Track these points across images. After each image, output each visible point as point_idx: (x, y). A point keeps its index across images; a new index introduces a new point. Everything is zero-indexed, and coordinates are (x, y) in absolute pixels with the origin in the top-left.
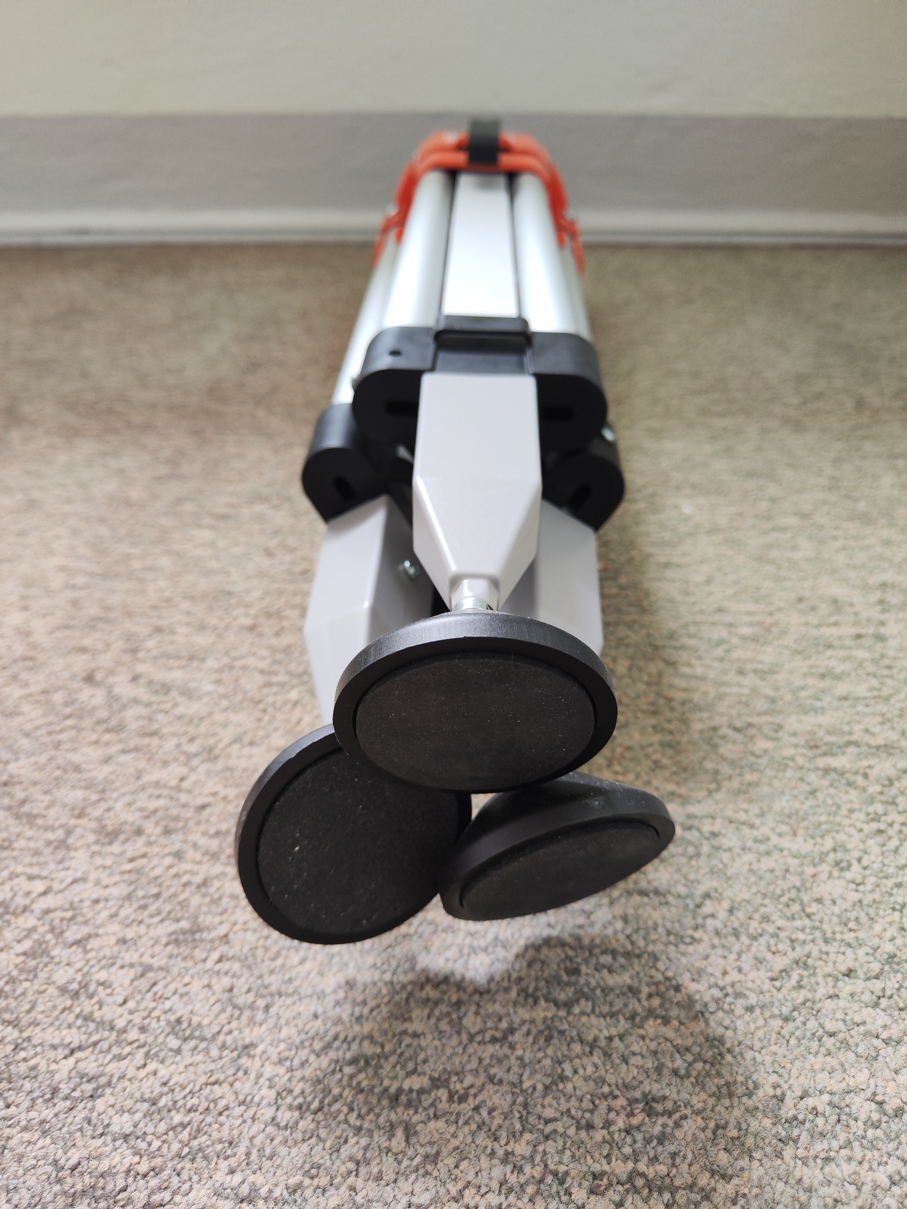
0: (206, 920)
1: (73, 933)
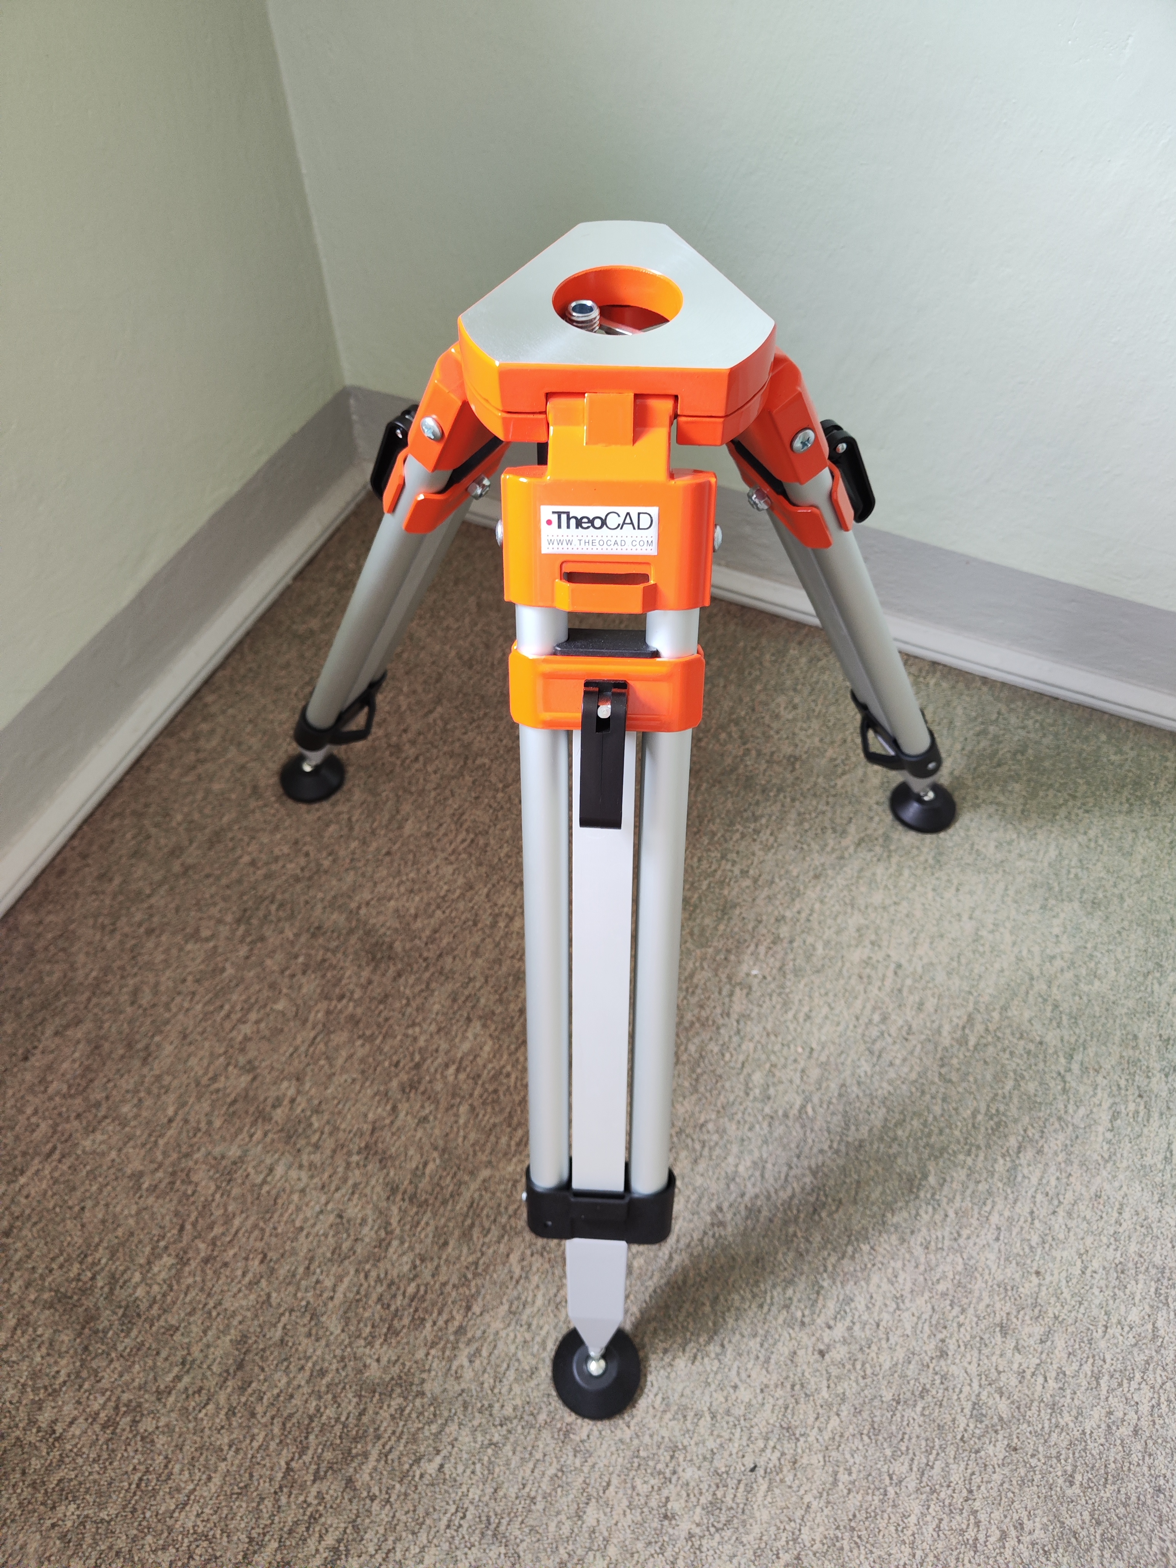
0: (998, 1320)
1: (994, 1375)
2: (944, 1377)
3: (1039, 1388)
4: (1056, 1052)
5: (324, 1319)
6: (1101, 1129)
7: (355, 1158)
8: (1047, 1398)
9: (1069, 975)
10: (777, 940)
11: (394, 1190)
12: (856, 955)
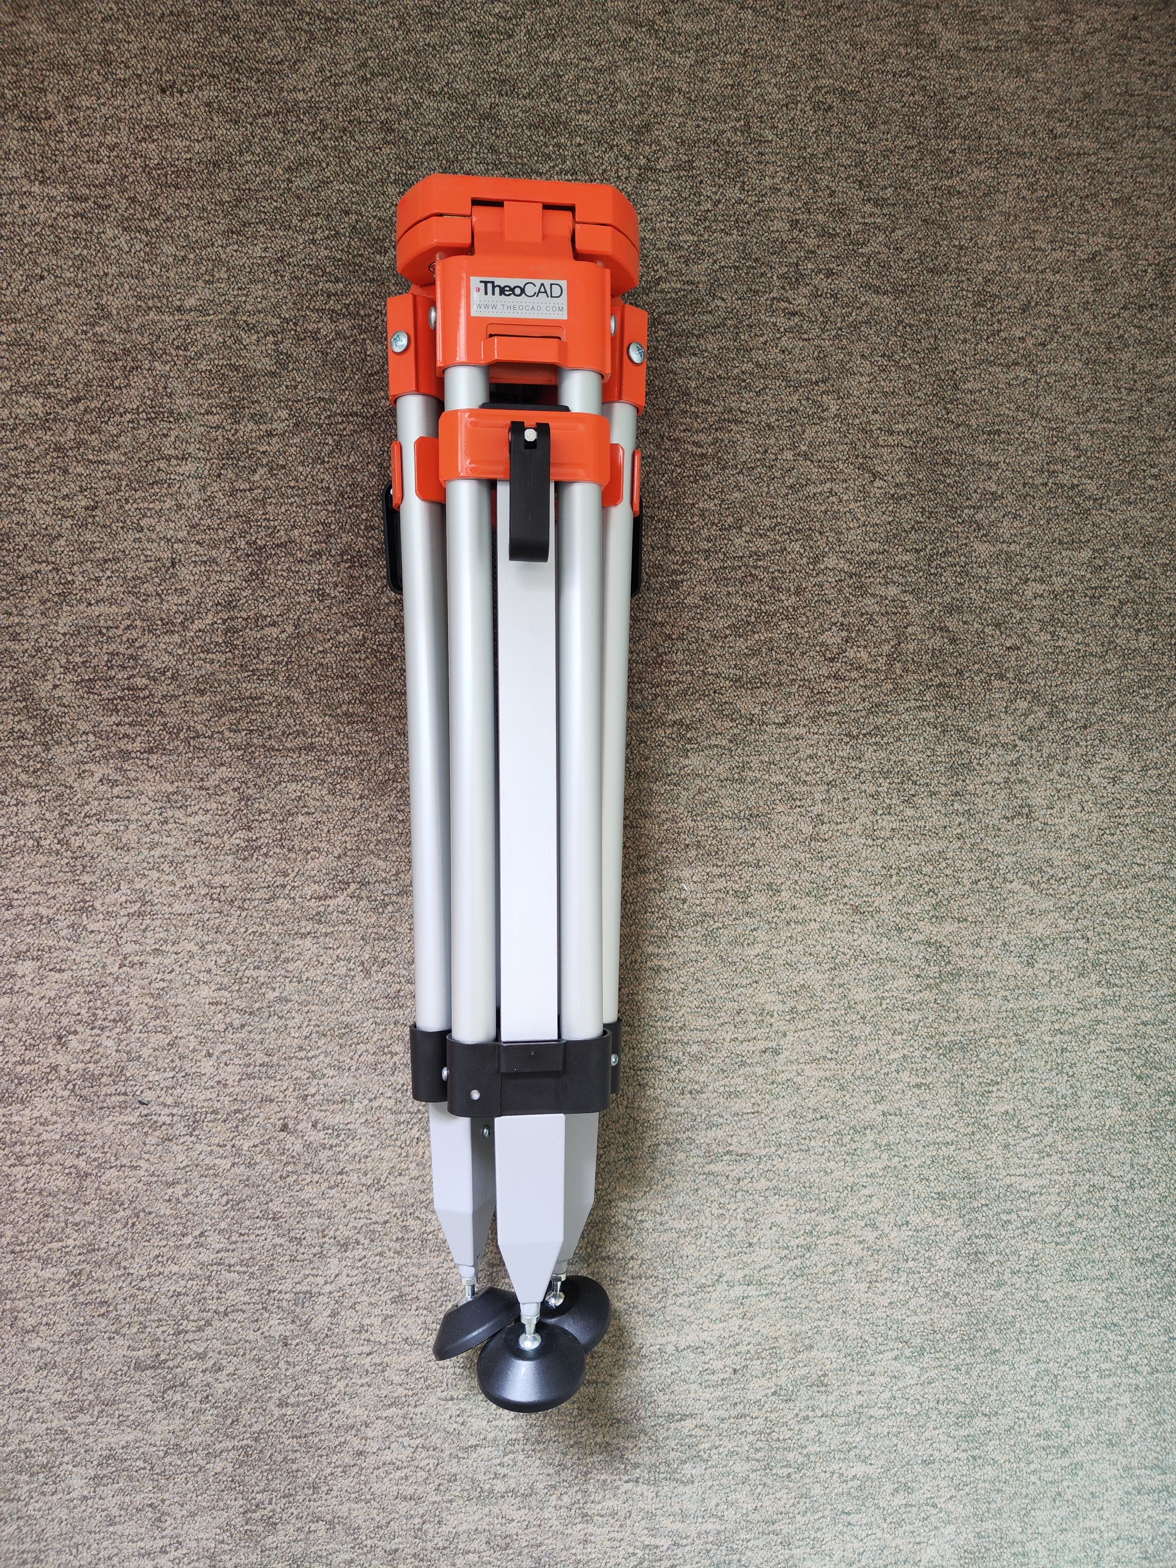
2: (321, 1255)
3: (358, 1350)
4: (747, 1264)
5: (65, 608)
6: (673, 1338)
7: (242, 543)
8: (350, 1362)
9: (857, 1251)
10: (743, 896)
11: (229, 605)
12: (767, 998)
